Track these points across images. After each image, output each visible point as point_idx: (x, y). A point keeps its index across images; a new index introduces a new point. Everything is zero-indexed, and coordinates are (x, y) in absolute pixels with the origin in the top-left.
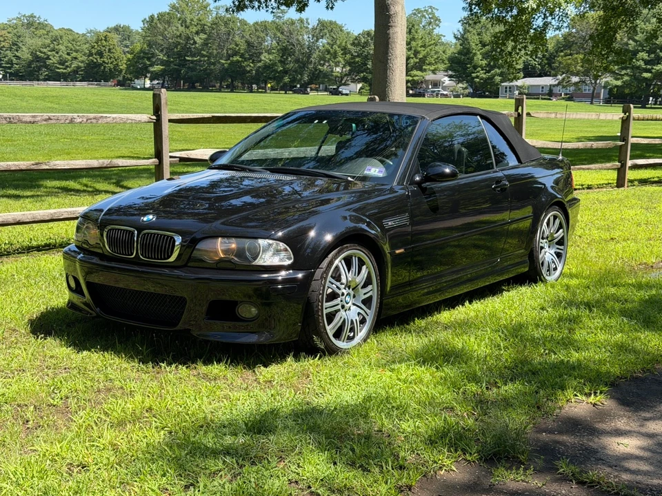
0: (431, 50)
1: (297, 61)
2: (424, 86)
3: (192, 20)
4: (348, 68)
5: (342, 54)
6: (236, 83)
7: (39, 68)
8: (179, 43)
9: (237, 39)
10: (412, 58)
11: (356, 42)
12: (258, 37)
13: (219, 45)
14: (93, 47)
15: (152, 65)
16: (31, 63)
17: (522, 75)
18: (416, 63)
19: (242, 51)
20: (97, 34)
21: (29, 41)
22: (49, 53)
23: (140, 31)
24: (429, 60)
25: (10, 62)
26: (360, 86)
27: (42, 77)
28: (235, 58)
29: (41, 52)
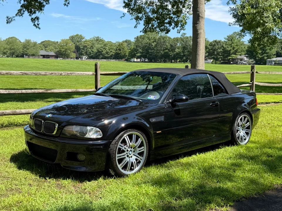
0: (239, 47)
1: (188, 51)
2: (237, 60)
3: (151, 37)
4: (207, 54)
6: (166, 60)
7: (99, 55)
8: (147, 46)
9: (167, 44)
10: (232, 50)
11: (211, 44)
12: (175, 43)
13: (161, 46)
14: (117, 47)
15: (137, 54)
16: (97, 53)
17: (276, 56)
18: (234, 52)
19: (169, 48)
20: (119, 43)
21: (96, 46)
22: (103, 50)
23: (134, 42)
24: (239, 50)
25: (90, 53)
26: (212, 60)
27: (100, 58)
28: (166, 51)
29: (100, 49)
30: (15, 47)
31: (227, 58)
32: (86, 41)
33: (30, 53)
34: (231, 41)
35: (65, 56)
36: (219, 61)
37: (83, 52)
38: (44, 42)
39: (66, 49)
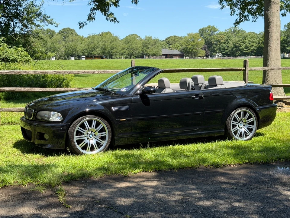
7: (237, 51)
14: (261, 40)
15: (288, 46)
16: (233, 48)
21: (233, 39)
22: (241, 44)
25: (224, 49)
27: (237, 55)
29: (237, 43)
30: (134, 46)
32: (220, 34)
33: (150, 53)
35: (192, 54)
37: (215, 48)
38: (169, 38)
39: (193, 46)
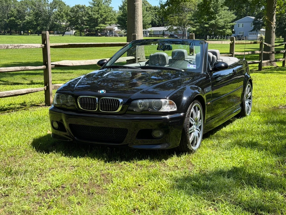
0: (108, 14)
1: (43, 19)
2: (105, 31)
4: (69, 23)
5: (66, 16)
6: (12, 31)
9: (12, 9)
10: (100, 18)
11: (72, 10)
12: (23, 8)
13: (3, 12)
17: (151, 26)
18: (102, 20)
19: (15, 15)
24: (108, 19)
26: (74, 31)
28: (12, 18)
31: (95, 28)
34: (98, 6)
36: (84, 32)
